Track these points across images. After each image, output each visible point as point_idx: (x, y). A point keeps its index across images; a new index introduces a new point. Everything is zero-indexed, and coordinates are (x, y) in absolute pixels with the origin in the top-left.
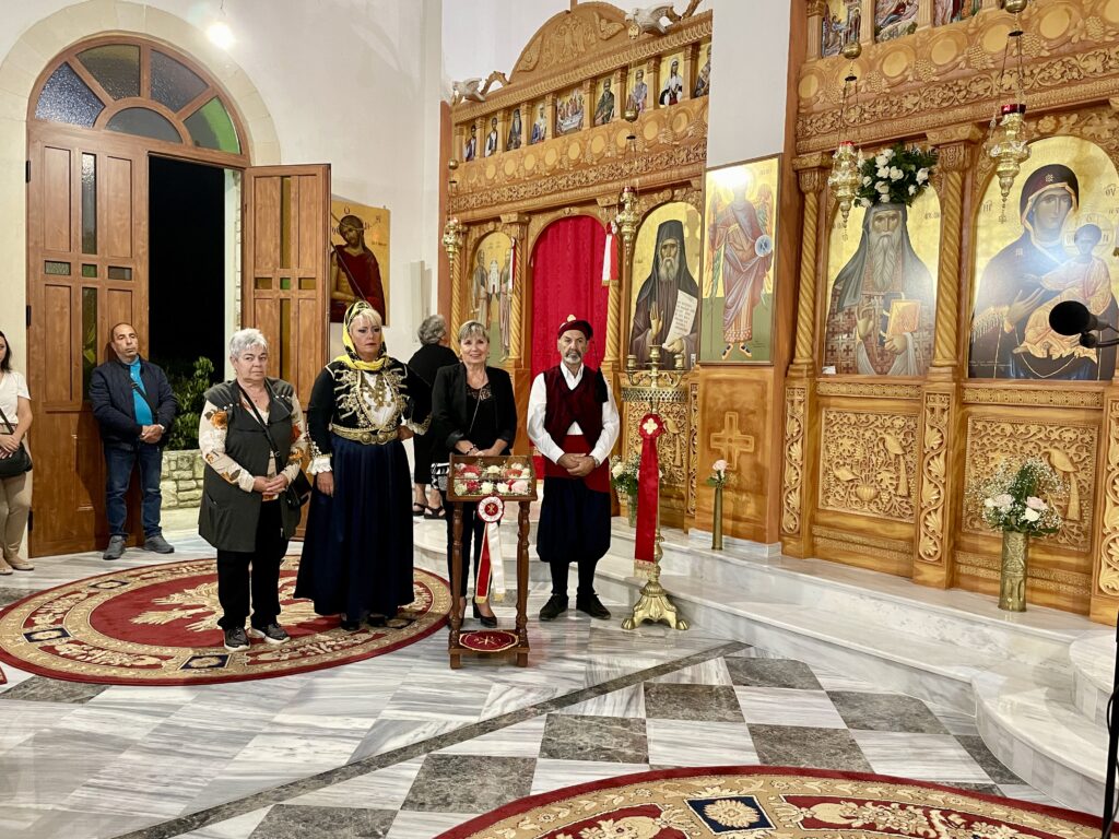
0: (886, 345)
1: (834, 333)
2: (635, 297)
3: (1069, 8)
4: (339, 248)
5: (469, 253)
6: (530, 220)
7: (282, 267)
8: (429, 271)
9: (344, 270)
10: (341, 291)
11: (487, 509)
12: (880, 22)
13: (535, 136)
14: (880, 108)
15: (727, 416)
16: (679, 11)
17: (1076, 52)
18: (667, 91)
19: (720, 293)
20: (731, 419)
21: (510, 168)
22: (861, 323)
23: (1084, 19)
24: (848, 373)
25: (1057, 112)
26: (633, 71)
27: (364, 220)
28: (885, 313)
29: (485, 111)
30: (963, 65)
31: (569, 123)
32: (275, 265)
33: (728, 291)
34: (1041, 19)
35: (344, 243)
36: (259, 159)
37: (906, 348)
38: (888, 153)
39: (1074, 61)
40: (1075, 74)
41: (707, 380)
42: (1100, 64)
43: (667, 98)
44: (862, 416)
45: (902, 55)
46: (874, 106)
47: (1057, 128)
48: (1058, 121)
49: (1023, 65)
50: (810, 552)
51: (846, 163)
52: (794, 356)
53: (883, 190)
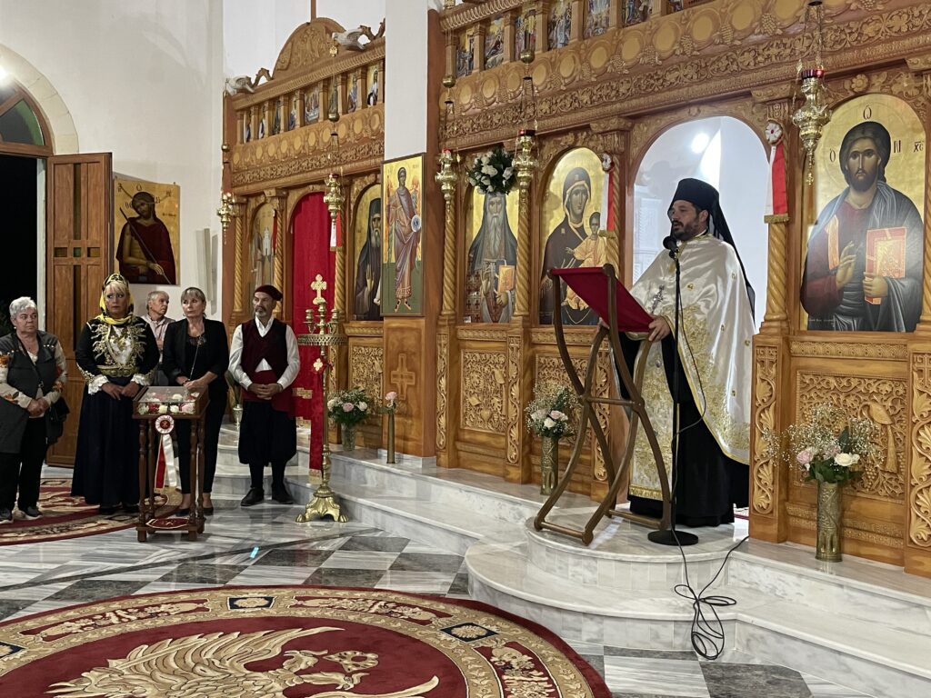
0: (498, 300)
1: (470, 291)
2: (357, 260)
3: (575, 55)
4: (132, 221)
5: (249, 221)
6: (288, 194)
7: (75, 238)
8: (215, 238)
9: (137, 238)
10: (133, 256)
11: (161, 425)
12: (487, 54)
13: (290, 125)
14: (481, 121)
15: (400, 357)
16: (375, 32)
17: (578, 88)
18: (371, 94)
19: (393, 260)
20: (402, 359)
21: (272, 150)
22: (484, 282)
23: (581, 64)
24: (478, 322)
25: (577, 130)
26: (352, 76)
27: (156, 195)
28: (496, 276)
29: (256, 101)
30: (523, 92)
31: (312, 115)
32: (69, 238)
33: (397, 258)
34: (561, 62)
35: (137, 215)
36: (60, 149)
37: (507, 302)
38: (490, 154)
39: (577, 95)
40: (577, 104)
41: (389, 329)
42: (588, 98)
43: (372, 99)
44: (483, 356)
45: (492, 81)
46: (479, 119)
47: (576, 141)
48: (576, 137)
49: (553, 95)
50: (456, 462)
51: (447, 166)
52: (441, 309)
53: (486, 182)
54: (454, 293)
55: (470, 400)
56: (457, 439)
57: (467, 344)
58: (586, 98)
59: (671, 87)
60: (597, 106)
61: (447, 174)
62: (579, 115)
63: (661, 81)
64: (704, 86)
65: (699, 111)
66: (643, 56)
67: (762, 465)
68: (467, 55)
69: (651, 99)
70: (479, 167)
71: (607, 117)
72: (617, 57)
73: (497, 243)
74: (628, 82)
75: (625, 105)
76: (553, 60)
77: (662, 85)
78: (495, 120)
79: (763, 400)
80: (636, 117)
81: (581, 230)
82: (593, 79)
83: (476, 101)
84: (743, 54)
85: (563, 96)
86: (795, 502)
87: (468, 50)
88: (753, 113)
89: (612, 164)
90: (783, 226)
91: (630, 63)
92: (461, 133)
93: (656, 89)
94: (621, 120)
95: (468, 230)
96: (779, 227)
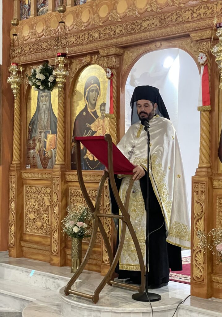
0: (46, 154)
1: (29, 149)
3: (90, 9)
12: (39, 6)
14: (35, 47)
17: (92, 29)
22: (38, 144)
23: (94, 15)
24: (34, 168)
25: (92, 54)
28: (45, 140)
30: (60, 30)
34: (82, 13)
37: (52, 156)
38: (41, 67)
39: (91, 33)
40: (91, 38)
42: (98, 35)
44: (37, 189)
45: (42, 24)
46: (34, 45)
47: (91, 61)
48: (92, 58)
49: (78, 32)
50: (21, 254)
51: (14, 73)
52: (12, 160)
53: (39, 84)
54: (20, 150)
55: (30, 216)
56: (21, 239)
57: (28, 181)
58: (96, 35)
59: (145, 30)
60: (103, 40)
61: (14, 78)
62: (93, 45)
63: (139, 26)
64: (163, 30)
65: (161, 44)
66: (129, 11)
67: (197, 252)
68: (27, 6)
69: (134, 37)
70: (34, 75)
71: (109, 46)
72: (114, 11)
73: (46, 120)
74: (121, 26)
75: (120, 40)
76: (77, 12)
77: (140, 29)
78: (44, 46)
79: (198, 214)
80: (126, 47)
81: (95, 113)
82: (101, 24)
83: (32, 35)
84: (185, 12)
85: (83, 34)
86: (216, 274)
87: (27, 3)
88: (191, 47)
89: (112, 75)
90: (208, 113)
91: (122, 15)
92: (22, 54)
93: (137, 31)
94: (117, 49)
95: (28, 112)
96: (206, 114)
